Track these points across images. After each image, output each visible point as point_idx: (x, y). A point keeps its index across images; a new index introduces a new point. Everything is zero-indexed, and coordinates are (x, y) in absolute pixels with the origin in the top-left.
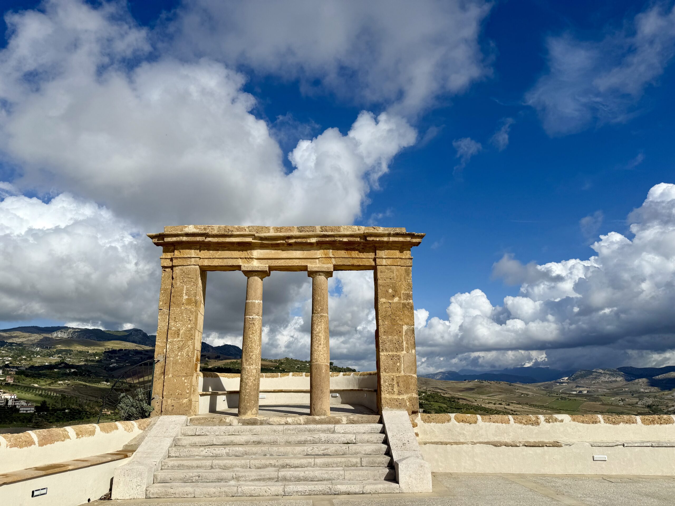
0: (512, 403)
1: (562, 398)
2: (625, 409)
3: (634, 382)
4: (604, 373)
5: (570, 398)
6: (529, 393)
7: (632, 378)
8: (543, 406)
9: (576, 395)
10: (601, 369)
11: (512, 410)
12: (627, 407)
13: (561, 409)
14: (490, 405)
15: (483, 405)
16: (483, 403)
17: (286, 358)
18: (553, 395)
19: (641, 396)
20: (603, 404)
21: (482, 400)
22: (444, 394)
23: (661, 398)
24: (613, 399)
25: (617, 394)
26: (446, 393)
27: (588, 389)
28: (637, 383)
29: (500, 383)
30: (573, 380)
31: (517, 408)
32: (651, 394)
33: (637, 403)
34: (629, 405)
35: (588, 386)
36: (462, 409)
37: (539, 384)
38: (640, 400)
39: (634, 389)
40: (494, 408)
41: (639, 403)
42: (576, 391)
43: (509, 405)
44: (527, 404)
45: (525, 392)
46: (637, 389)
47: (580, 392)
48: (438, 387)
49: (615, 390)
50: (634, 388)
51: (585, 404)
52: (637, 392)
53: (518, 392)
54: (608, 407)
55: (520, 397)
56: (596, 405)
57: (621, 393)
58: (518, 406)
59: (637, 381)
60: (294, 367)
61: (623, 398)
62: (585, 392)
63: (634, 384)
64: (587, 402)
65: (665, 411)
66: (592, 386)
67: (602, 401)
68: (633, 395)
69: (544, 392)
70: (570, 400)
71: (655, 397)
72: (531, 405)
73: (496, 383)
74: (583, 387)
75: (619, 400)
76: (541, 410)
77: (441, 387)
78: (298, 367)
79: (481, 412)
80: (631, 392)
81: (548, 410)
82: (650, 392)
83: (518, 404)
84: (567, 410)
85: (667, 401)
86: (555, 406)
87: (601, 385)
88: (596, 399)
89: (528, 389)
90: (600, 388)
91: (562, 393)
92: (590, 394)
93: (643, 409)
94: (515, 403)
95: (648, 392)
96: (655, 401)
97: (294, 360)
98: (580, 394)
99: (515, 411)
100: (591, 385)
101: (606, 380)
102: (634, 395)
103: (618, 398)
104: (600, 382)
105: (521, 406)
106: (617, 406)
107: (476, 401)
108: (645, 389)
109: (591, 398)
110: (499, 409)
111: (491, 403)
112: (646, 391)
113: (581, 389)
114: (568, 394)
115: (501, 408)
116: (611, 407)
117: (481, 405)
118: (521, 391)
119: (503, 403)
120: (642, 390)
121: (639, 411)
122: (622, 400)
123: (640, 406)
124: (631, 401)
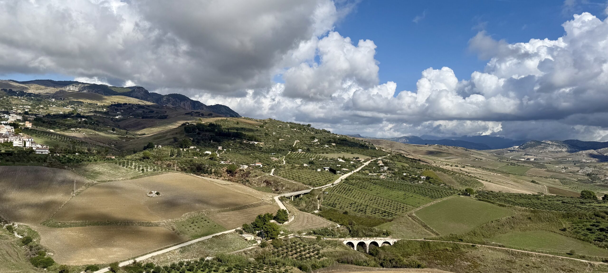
0: (467, 166)
1: (511, 164)
2: (566, 176)
3: (578, 153)
4: (552, 144)
5: (519, 164)
6: (483, 158)
7: (576, 150)
8: (495, 170)
9: (524, 162)
10: (550, 141)
11: (466, 172)
12: (570, 174)
13: (510, 173)
14: (447, 166)
15: (441, 167)
16: (441, 164)
17: (270, 118)
18: (504, 160)
19: (582, 165)
20: (548, 171)
21: (440, 162)
22: (407, 155)
23: (601, 168)
24: (557, 167)
25: (561, 163)
26: (409, 155)
27: (535, 157)
28: (581, 155)
29: (457, 148)
30: (523, 149)
31: (471, 170)
32: (592, 164)
33: (578, 171)
34: (571, 172)
35: (536, 155)
36: (422, 168)
37: (492, 151)
38: (581, 169)
39: (577, 159)
40: (451, 170)
41: (580, 172)
42: (524, 158)
43: (464, 167)
44: (480, 167)
45: (479, 157)
46: (580, 159)
47: (528, 159)
48: (402, 149)
49: (559, 159)
50: (577, 158)
51: (532, 169)
52: (579, 162)
53: (473, 157)
54: (552, 174)
55: (474, 160)
56: (541, 172)
57: (564, 162)
58: (472, 168)
59: (580, 152)
60: (277, 127)
61: (566, 166)
62: (533, 160)
63: (577, 155)
64: (534, 169)
65: (602, 179)
66: (539, 155)
67: (546, 168)
68: (575, 164)
69: (496, 158)
70: (519, 165)
71: (595, 167)
72: (483, 169)
73: (454, 148)
74: (531, 155)
75: (563, 168)
76: (492, 173)
77: (404, 149)
78: (280, 127)
79: (439, 172)
80: (574, 162)
81: (499, 173)
82: (591, 162)
83: (472, 167)
84: (515, 174)
85: (605, 171)
86: (505, 170)
87: (547, 154)
88: (542, 166)
89: (482, 154)
90: (547, 157)
91: (512, 159)
92: (537, 161)
93: (583, 177)
94: (469, 166)
95: (589, 163)
96: (595, 171)
97: (276, 121)
98: (528, 161)
99: (469, 173)
100: (539, 154)
101: (553, 150)
102: (577, 165)
103: (562, 166)
104: (547, 151)
105: (475, 169)
106: (560, 173)
107: (435, 162)
108: (586, 160)
109: (537, 165)
110: (455, 171)
111: (448, 165)
112: (587, 161)
113: (529, 157)
114: (517, 160)
115: (457, 169)
116: (554, 174)
117: (439, 166)
118: (475, 156)
119: (459, 166)
120: (584, 160)
121: (579, 178)
122: (565, 168)
123: (580, 174)
124: (573, 169)
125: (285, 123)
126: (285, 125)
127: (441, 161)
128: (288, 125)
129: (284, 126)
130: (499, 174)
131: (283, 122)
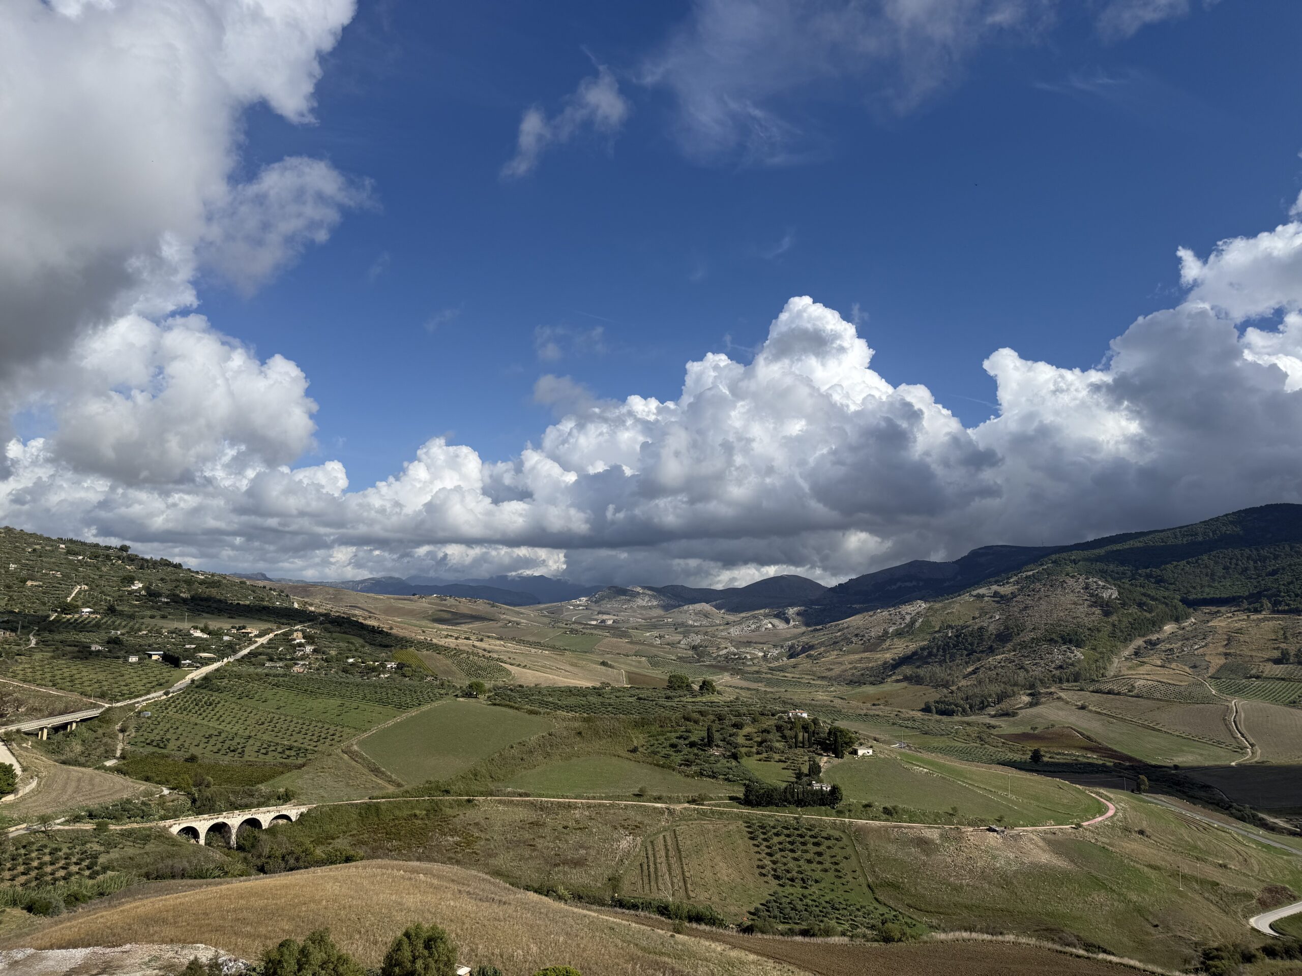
0: (489, 637)
1: (572, 631)
2: (661, 651)
3: (681, 609)
4: (642, 593)
5: (584, 631)
6: (523, 621)
7: (680, 603)
8: (540, 643)
9: (596, 627)
10: (640, 586)
11: (485, 650)
12: (665, 648)
13: (565, 649)
14: (449, 640)
15: (435, 641)
16: (437, 636)
18: (560, 625)
19: (686, 630)
20: (631, 643)
21: (435, 630)
22: (365, 619)
23: (714, 636)
24: (648, 634)
25: (654, 627)
26: (370, 617)
27: (615, 618)
28: (686, 611)
29: (475, 602)
30: (596, 602)
31: (495, 645)
32: (701, 628)
33: (679, 643)
34: (668, 644)
35: (616, 613)
36: (392, 646)
37: (542, 606)
38: (685, 637)
39: (680, 621)
40: (453, 646)
41: (682, 642)
42: (597, 620)
43: (481, 640)
44: (513, 639)
45: (515, 619)
46: (685, 620)
47: (603, 621)
48: (359, 605)
49: (653, 620)
50: (681, 618)
51: (606, 641)
52: (683, 625)
53: (503, 619)
54: (637, 647)
55: (505, 626)
56: (621, 644)
57: (662, 625)
58: (498, 642)
59: (686, 607)
61: (662, 633)
62: (610, 622)
63: (681, 612)
64: (609, 639)
65: (714, 655)
66: (622, 613)
67: (631, 637)
68: (676, 629)
69: (546, 620)
70: (584, 634)
71: (706, 633)
72: (520, 642)
73: (470, 601)
74: (609, 614)
75: (656, 637)
76: (533, 650)
77: (365, 606)
79: (428, 652)
80: (675, 625)
81: (546, 650)
82: (701, 626)
83: (498, 639)
84: (576, 651)
85: (719, 640)
86: (558, 644)
87: (635, 611)
88: (624, 634)
89: (522, 613)
90: (633, 617)
91: (574, 623)
92: (616, 625)
93: (685, 651)
94: (492, 638)
95: (697, 626)
96: (705, 640)
98: (602, 626)
99: (489, 652)
100: (621, 611)
101: (644, 604)
102: (679, 630)
103: (655, 633)
104: (635, 606)
105: (502, 643)
106: (652, 645)
107: (424, 632)
108: (694, 621)
109: (617, 632)
110: (461, 648)
111: (451, 636)
112: (696, 624)
113: (605, 617)
114: (583, 624)
115: (466, 645)
116: (641, 647)
117: (431, 640)
118: (508, 617)
119: (473, 637)
120: (691, 622)
121: (679, 655)
122: (660, 637)
123: (683, 646)
124: (672, 638)
125: (54, 541)
126: (52, 546)
127: (439, 629)
128: (63, 546)
129: (48, 548)
130: (547, 652)
131: (49, 539)
